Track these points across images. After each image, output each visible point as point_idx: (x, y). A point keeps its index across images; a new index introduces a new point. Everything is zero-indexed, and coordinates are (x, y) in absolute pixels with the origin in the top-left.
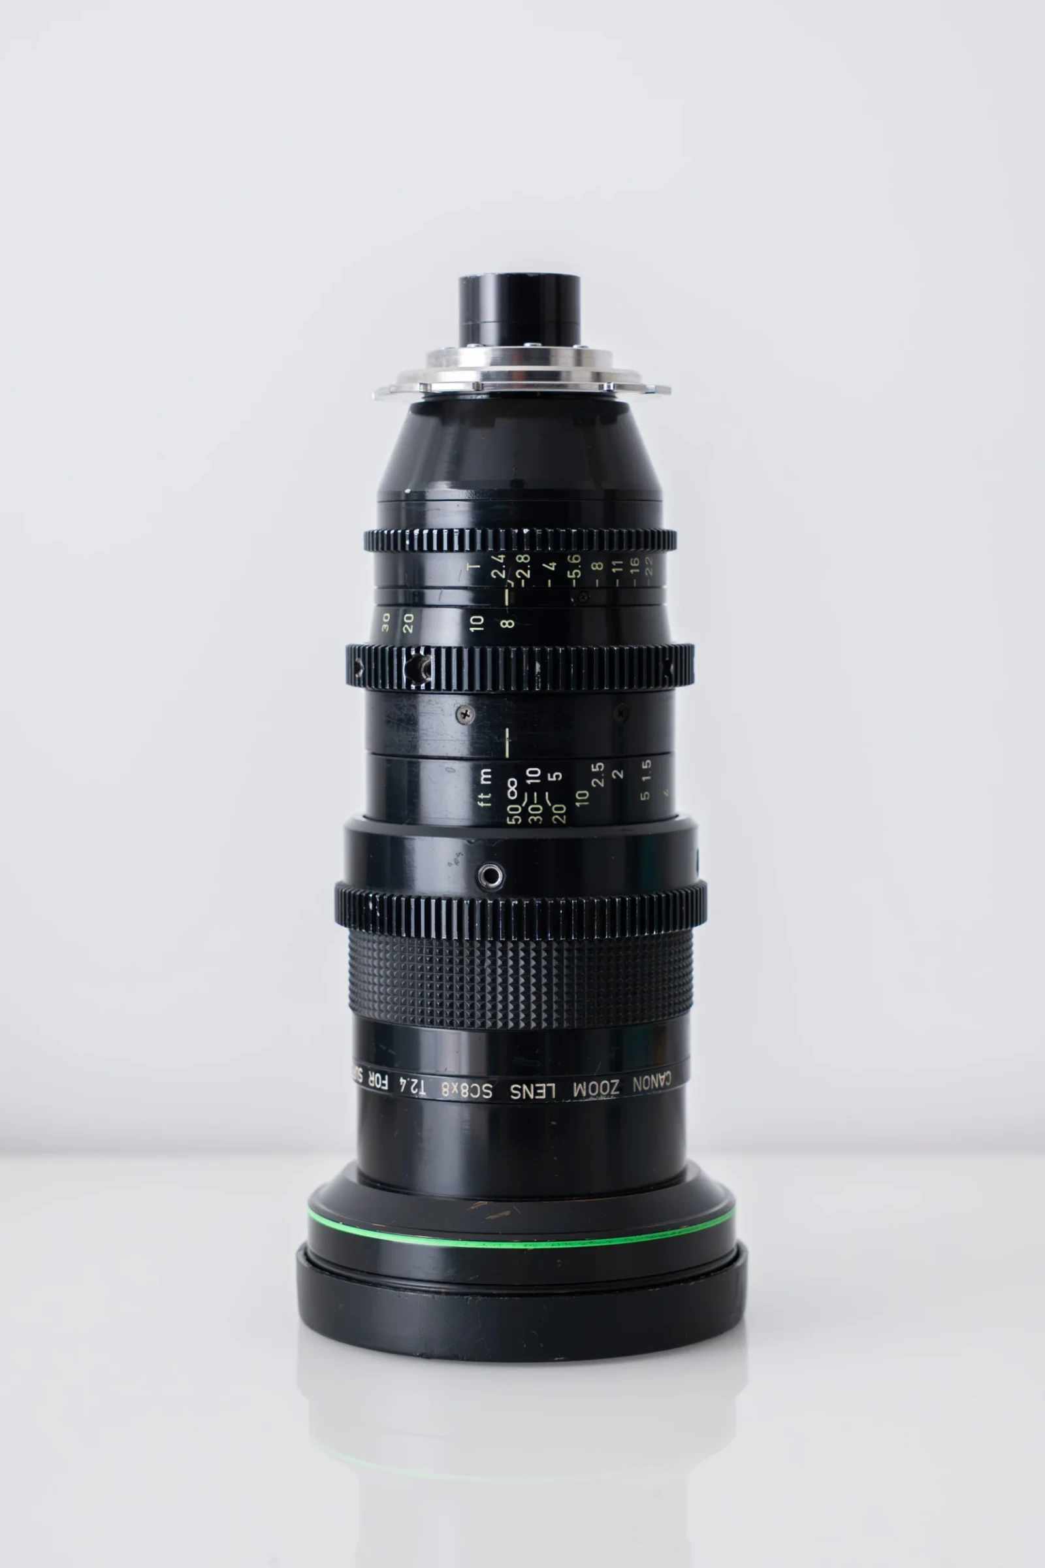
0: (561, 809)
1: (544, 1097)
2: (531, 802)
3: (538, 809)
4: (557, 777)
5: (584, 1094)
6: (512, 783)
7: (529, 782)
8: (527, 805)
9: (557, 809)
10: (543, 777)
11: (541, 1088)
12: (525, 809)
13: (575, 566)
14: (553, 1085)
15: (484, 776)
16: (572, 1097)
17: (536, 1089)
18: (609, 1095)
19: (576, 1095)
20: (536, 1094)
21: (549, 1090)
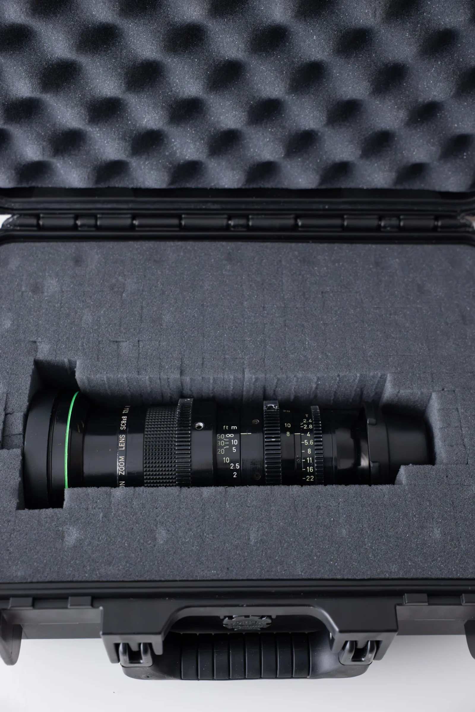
0: (223, 452)
1: (120, 446)
2: (225, 441)
3: (222, 444)
4: (234, 450)
5: (120, 460)
6: (232, 435)
7: (232, 441)
8: (224, 441)
9: (223, 450)
10: (234, 445)
11: (123, 445)
12: (223, 440)
13: (309, 443)
14: (124, 449)
15: (234, 427)
16: (119, 456)
17: (123, 443)
18: (119, 471)
19: (120, 457)
20: (121, 443)
21: (122, 447)
